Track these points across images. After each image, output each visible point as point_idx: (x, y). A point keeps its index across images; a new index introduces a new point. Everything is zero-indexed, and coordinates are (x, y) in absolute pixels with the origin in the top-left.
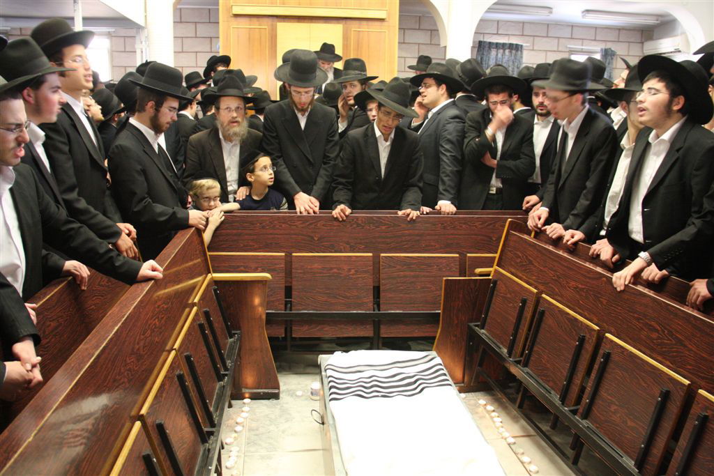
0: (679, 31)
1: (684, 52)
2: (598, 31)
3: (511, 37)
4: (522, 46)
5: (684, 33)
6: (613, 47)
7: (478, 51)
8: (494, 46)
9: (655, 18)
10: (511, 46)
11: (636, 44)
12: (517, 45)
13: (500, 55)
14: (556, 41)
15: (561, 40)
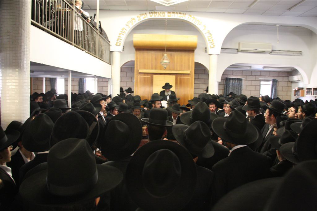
0: (299, 74)
1: (301, 81)
2: (271, 73)
3: (238, 76)
4: (242, 79)
5: (300, 74)
6: (276, 78)
7: (226, 81)
8: (231, 79)
9: (290, 69)
10: (238, 79)
11: (285, 77)
12: (240, 79)
13: (234, 82)
14: (255, 77)
15: (257, 76)
